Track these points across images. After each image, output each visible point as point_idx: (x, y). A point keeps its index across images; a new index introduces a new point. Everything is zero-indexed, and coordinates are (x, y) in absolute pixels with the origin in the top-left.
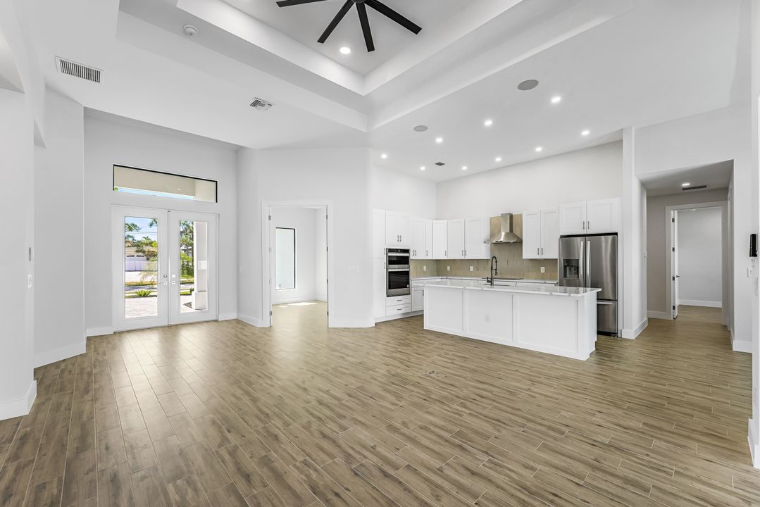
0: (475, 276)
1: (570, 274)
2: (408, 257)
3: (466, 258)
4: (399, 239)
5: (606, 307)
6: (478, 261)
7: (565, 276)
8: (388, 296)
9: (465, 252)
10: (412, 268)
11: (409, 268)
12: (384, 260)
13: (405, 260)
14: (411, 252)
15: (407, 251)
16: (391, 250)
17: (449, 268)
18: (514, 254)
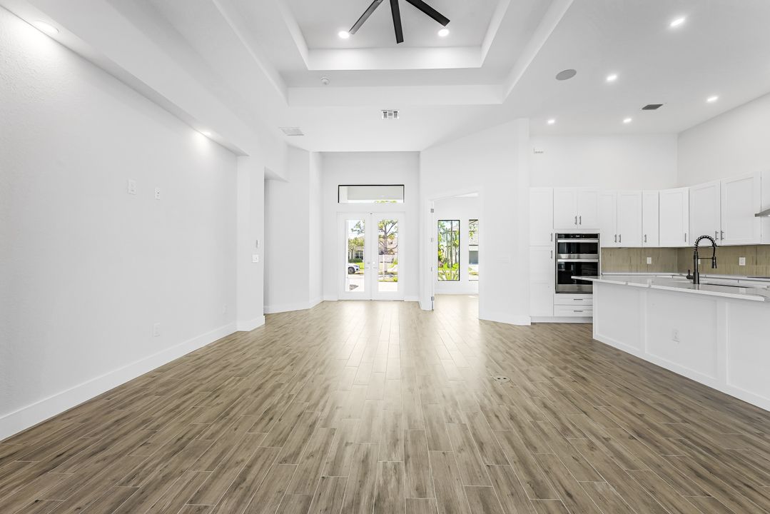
2: (596, 245)
4: (578, 220)
8: (557, 292)
10: (601, 259)
12: (553, 247)
14: (601, 237)
15: (596, 236)
16: (560, 236)
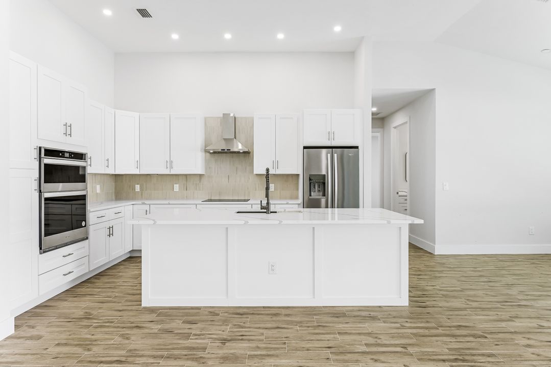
0: (183, 198)
3: (173, 172)
6: (186, 176)
9: (170, 164)
13: (77, 175)
17: (138, 188)
18: (237, 168)
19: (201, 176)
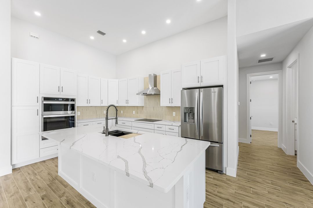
1: (189, 119)
4: (60, 89)
5: (214, 148)
6: (138, 107)
7: (185, 121)
9: (127, 102)
11: (75, 113)
15: (73, 100)
16: (46, 99)
18: (157, 103)
19: (143, 107)
